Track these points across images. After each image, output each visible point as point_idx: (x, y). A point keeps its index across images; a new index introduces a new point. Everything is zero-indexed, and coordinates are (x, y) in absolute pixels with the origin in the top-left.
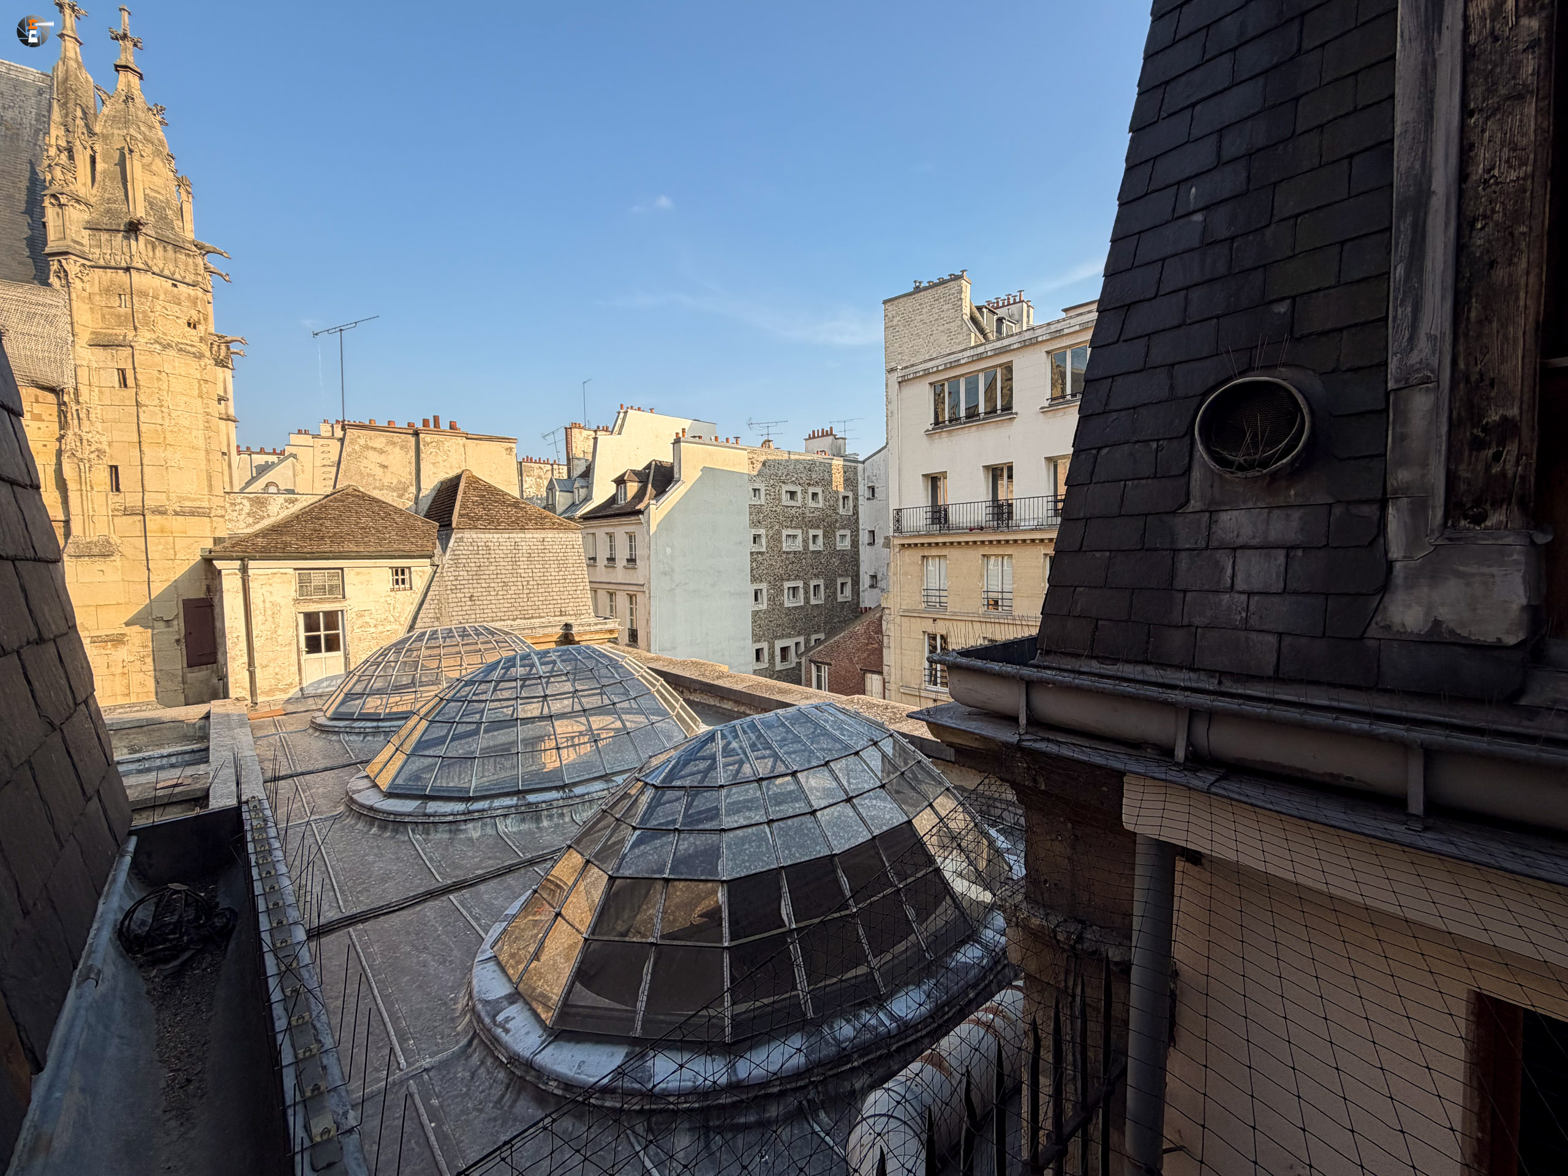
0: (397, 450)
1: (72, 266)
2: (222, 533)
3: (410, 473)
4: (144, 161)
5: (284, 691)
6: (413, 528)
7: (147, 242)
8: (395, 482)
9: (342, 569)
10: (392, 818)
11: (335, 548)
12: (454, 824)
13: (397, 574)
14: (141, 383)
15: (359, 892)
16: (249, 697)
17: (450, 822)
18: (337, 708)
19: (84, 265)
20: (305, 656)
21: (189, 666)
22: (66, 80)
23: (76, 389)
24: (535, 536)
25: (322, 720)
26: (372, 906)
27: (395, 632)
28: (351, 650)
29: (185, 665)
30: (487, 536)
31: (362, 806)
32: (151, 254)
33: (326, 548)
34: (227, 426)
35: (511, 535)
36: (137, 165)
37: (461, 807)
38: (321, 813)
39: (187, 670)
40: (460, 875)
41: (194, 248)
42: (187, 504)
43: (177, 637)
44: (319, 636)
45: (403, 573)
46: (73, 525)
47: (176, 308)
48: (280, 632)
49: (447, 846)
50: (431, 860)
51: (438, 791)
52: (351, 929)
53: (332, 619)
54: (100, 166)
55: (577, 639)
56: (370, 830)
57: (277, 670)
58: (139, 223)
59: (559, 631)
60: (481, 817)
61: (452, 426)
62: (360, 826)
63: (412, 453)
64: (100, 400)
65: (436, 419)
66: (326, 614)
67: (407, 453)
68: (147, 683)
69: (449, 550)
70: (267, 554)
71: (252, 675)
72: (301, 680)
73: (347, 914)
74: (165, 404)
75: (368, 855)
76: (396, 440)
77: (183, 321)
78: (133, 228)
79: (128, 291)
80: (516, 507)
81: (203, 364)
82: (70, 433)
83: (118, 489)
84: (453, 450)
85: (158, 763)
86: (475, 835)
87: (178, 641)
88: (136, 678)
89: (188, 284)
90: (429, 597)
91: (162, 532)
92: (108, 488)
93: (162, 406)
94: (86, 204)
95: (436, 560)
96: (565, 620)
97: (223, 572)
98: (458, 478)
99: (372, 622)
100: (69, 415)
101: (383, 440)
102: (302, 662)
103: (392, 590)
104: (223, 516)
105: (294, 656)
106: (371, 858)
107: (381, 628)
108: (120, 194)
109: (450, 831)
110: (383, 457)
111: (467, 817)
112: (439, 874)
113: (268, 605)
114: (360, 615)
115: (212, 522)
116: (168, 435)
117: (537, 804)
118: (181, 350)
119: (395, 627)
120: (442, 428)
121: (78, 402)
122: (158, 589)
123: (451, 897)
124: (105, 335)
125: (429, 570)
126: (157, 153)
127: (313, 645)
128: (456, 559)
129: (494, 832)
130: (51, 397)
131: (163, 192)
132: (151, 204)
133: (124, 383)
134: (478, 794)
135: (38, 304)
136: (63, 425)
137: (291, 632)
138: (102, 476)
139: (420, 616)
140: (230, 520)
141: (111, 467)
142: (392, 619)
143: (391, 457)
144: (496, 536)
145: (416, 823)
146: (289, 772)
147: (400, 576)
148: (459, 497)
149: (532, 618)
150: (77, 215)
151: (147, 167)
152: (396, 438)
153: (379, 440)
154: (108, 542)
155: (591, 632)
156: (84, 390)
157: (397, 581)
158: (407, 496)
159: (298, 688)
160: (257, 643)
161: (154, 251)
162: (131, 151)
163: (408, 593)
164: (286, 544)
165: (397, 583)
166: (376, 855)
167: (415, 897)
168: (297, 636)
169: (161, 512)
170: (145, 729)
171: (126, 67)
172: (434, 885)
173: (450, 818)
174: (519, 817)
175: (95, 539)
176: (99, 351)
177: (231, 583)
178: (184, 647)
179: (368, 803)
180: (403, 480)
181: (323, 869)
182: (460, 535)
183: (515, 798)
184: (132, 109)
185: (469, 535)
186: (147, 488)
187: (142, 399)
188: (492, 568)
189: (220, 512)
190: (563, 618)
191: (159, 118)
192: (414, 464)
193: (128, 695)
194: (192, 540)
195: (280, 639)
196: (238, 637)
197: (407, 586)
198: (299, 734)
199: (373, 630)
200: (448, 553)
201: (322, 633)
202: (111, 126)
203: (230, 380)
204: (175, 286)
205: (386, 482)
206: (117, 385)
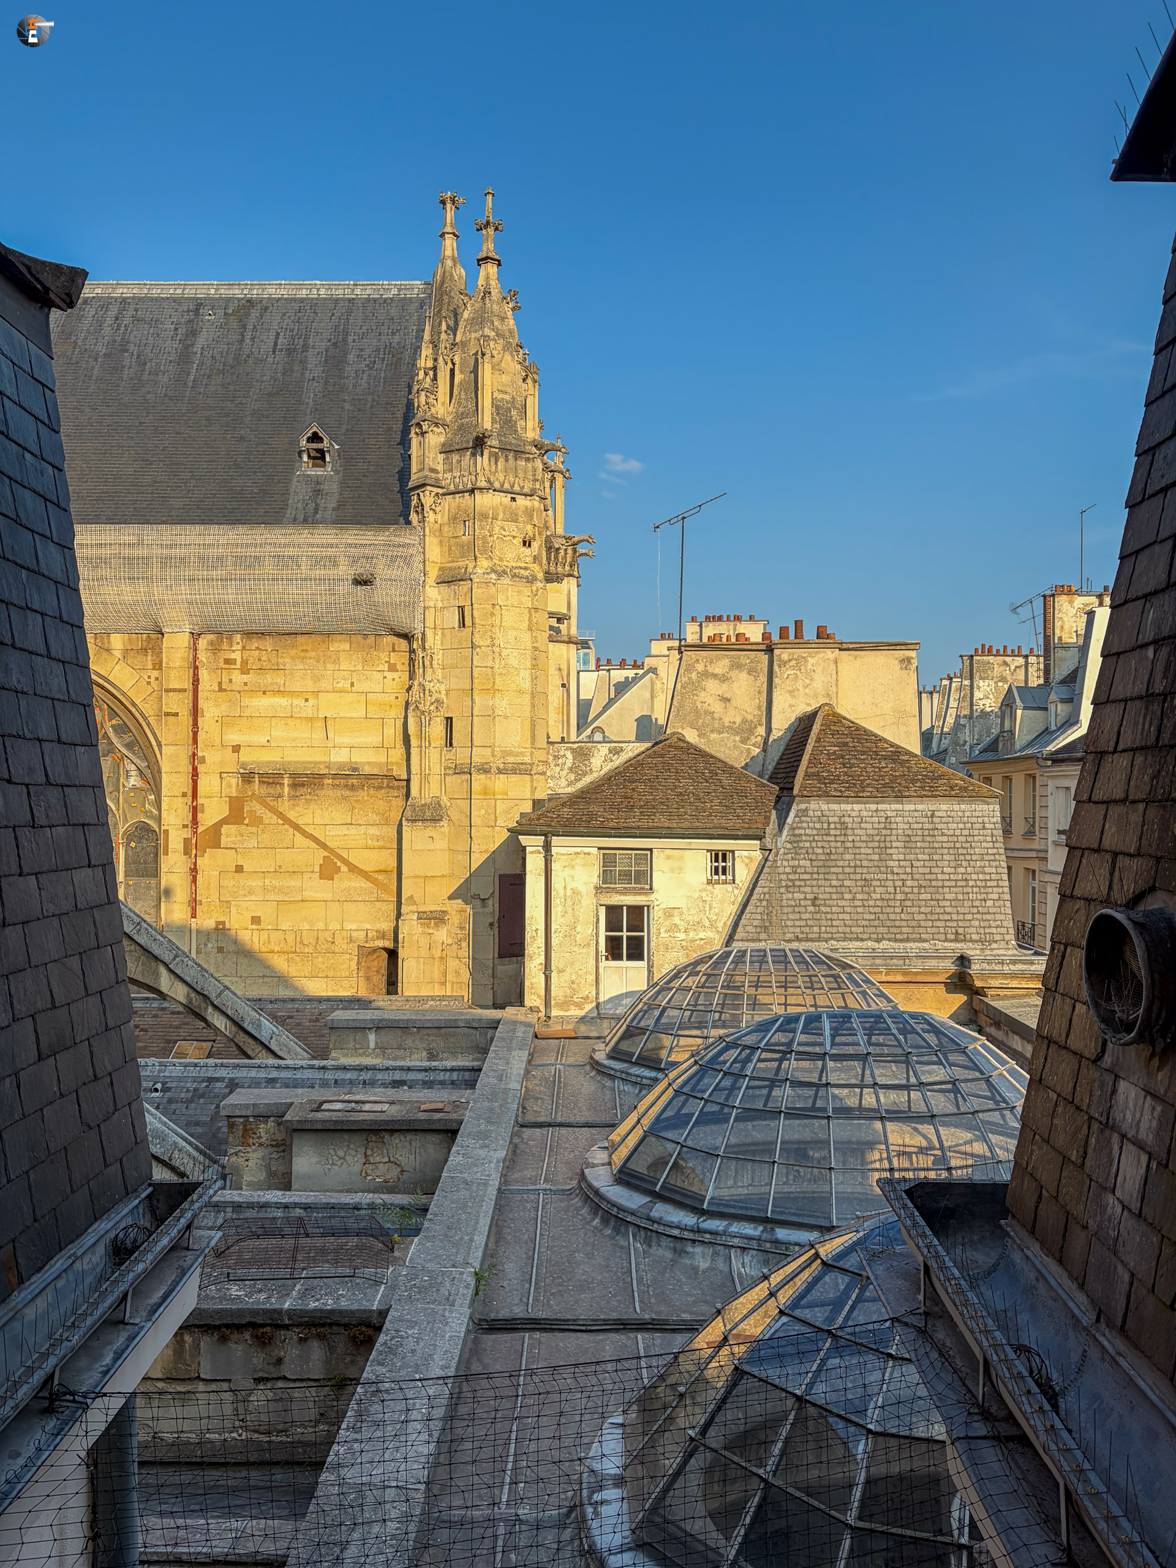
0: (744, 675)
1: (428, 499)
2: (541, 795)
3: (759, 707)
4: (495, 360)
5: (579, 1006)
6: (742, 794)
7: (491, 455)
8: (738, 720)
9: (651, 850)
10: (614, 1211)
11: (644, 823)
12: (680, 1241)
13: (717, 861)
14: (477, 621)
15: (552, 1294)
16: (542, 1008)
17: (676, 1237)
18: (618, 1043)
19: (437, 494)
20: (603, 963)
21: (501, 956)
22: (443, 282)
23: (423, 634)
24: (920, 807)
25: (601, 1057)
26: (558, 1316)
27: (709, 942)
28: (656, 960)
29: (496, 955)
30: (843, 806)
31: (590, 1186)
32: (494, 467)
33: (632, 822)
34: (568, 649)
35: (881, 806)
36: (487, 367)
37: (689, 1219)
38: (554, 1183)
39: (497, 961)
40: (662, 1312)
41: (534, 450)
42: (511, 759)
43: (491, 920)
44: (622, 937)
45: (724, 860)
46: (412, 783)
47: (513, 526)
48: (579, 929)
49: (665, 1268)
50: (640, 1281)
51: (672, 1190)
52: (527, 1335)
53: (637, 914)
54: (458, 378)
55: (978, 984)
56: (594, 1219)
57: (574, 978)
58: (484, 436)
59: (949, 966)
60: (713, 1241)
61: (822, 633)
62: (585, 1211)
63: (763, 679)
64: (442, 644)
65: (798, 624)
66: (631, 908)
67: (756, 678)
68: (461, 972)
69: (787, 827)
70: (570, 830)
71: (548, 979)
72: (597, 994)
73: (532, 1316)
74: (497, 642)
75: (579, 1252)
76: (743, 661)
77: (518, 542)
78: (479, 443)
79: (472, 515)
80: (894, 761)
81: (534, 589)
82: (416, 683)
83: (451, 745)
84: (819, 669)
85: (441, 1076)
86: (704, 1264)
87: (491, 924)
88: (452, 964)
89: (526, 495)
90: (755, 896)
91: (486, 793)
92: (443, 742)
93: (493, 645)
94: (443, 425)
95: (768, 842)
96: (961, 948)
97: (528, 849)
98: (813, 715)
99: (682, 925)
100: (416, 664)
101: (726, 662)
102: (601, 970)
103: (709, 882)
104: (544, 773)
105: (592, 962)
106: (579, 1256)
107: (692, 934)
108: (471, 406)
109: (675, 1250)
110: (725, 686)
111: (697, 1237)
112: (641, 1302)
113: (569, 892)
114: (669, 913)
115: (532, 781)
116: (498, 679)
117: (787, 1244)
118: (515, 576)
119: (710, 934)
120: (806, 638)
121: (424, 649)
122: (478, 859)
123: (639, 1336)
124: (450, 569)
125: (758, 855)
126: (507, 347)
127: (614, 950)
128: (795, 840)
129: (726, 1269)
130: (403, 644)
131: (509, 390)
132: (498, 408)
133: (462, 624)
134: (714, 1209)
135: (399, 546)
136: (412, 677)
137: (590, 930)
138: (437, 729)
139: (743, 922)
140: (552, 777)
141: (447, 718)
142: (707, 923)
143: (735, 685)
144: (856, 807)
145: (639, 1226)
146: (548, 1120)
147: (721, 863)
148: (809, 748)
149: (908, 940)
150: (436, 438)
151: (497, 368)
152: (745, 658)
153: (721, 664)
154: (440, 806)
155: (1005, 976)
156: (429, 634)
157: (717, 868)
158: (753, 740)
159: (594, 1004)
160: (555, 940)
161: (496, 464)
162: (483, 355)
163: (729, 887)
164: (592, 816)
165: (717, 873)
166: (587, 1255)
167: (605, 1322)
168: (597, 935)
169: (485, 770)
170: (443, 1031)
171: (486, 259)
172: (628, 1315)
173: (676, 1232)
174: (760, 1255)
175: (429, 801)
176: (444, 588)
177: (534, 863)
178: (497, 933)
179: (596, 1184)
180: (750, 717)
181: (531, 1253)
182: (803, 806)
183: (761, 1228)
184: (488, 305)
185: (817, 806)
186: (475, 743)
187: (477, 640)
188: (847, 857)
189: (541, 768)
190: (959, 945)
191: (511, 305)
192: (765, 694)
193: (444, 983)
194: (512, 803)
195: (578, 936)
196: (537, 930)
197: (730, 877)
198: (575, 1070)
199: (682, 936)
200: (785, 833)
201: (625, 934)
202: (470, 332)
203: (574, 590)
204: (513, 499)
205: (726, 721)
206: (456, 625)
